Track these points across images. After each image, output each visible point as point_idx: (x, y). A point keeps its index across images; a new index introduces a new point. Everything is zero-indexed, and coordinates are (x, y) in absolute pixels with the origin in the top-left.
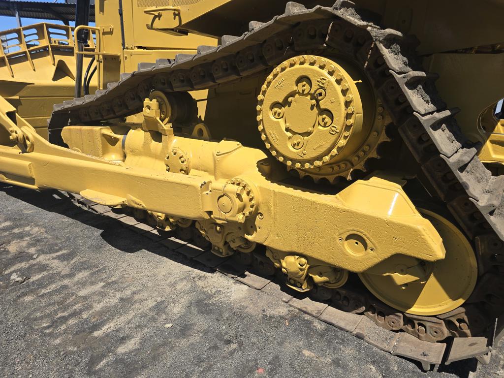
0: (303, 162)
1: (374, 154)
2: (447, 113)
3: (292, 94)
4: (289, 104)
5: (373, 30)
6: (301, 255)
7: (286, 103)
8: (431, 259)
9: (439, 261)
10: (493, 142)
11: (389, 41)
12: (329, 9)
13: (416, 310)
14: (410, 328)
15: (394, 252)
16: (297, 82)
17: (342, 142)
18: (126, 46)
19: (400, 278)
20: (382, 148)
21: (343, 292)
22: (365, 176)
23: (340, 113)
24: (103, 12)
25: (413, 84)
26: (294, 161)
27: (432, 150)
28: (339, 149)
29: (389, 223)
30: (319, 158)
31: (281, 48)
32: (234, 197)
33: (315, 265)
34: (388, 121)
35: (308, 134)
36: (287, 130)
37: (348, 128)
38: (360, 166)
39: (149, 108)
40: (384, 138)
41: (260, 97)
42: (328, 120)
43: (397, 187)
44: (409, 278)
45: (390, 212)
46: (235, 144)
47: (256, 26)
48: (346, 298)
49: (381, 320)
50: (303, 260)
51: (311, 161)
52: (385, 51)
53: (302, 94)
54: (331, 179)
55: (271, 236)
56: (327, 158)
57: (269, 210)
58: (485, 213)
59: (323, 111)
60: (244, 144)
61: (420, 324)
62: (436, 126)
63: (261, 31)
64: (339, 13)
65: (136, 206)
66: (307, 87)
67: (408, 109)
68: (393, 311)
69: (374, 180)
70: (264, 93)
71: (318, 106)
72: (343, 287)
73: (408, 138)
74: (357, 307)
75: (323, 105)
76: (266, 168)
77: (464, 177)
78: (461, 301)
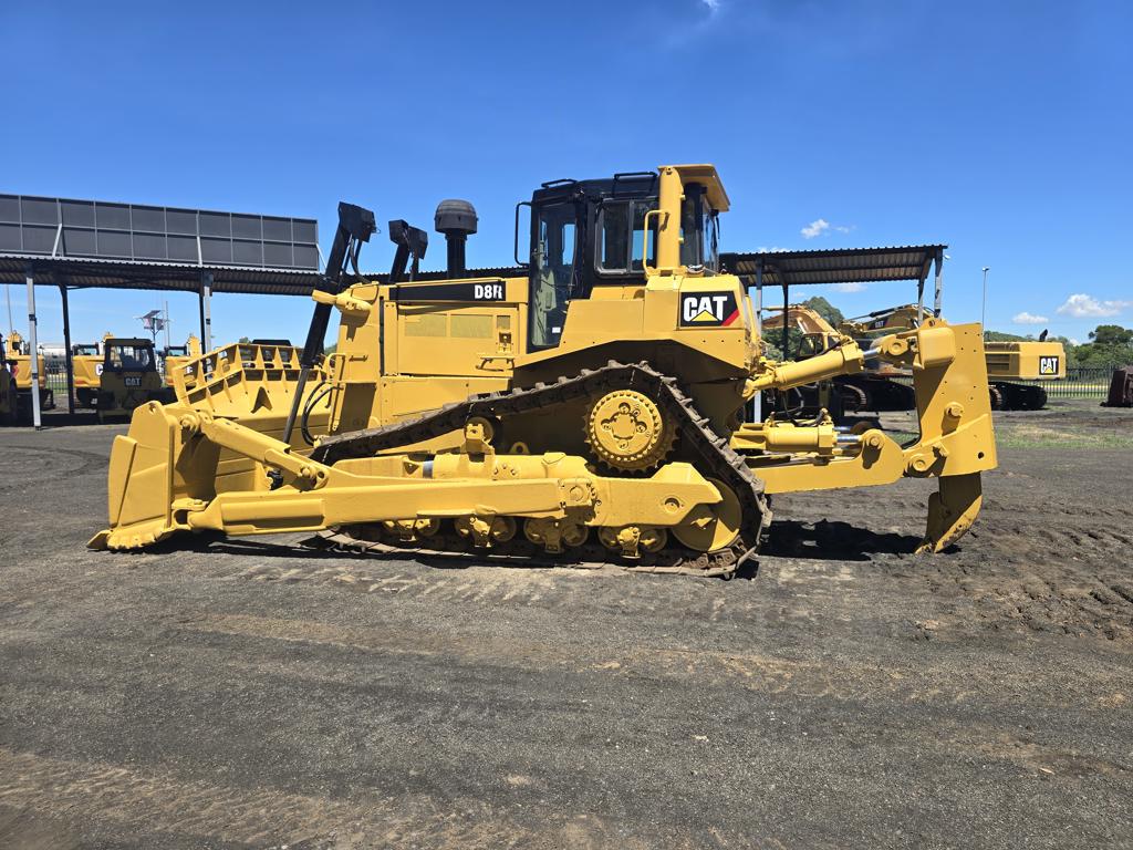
0: (629, 457)
1: (670, 449)
2: (707, 420)
3: (617, 414)
4: (615, 420)
5: (664, 379)
6: (634, 525)
7: (613, 419)
8: (716, 502)
9: (720, 502)
10: (736, 436)
11: (672, 384)
12: (636, 366)
13: (715, 547)
14: (713, 563)
15: (695, 504)
16: (620, 406)
17: (654, 441)
18: (386, 372)
19: (701, 522)
20: (675, 444)
21: (665, 552)
22: (669, 463)
23: (650, 424)
24: (352, 337)
25: (688, 405)
26: (622, 457)
27: (705, 440)
28: (652, 445)
29: (689, 486)
30: (640, 452)
31: (599, 384)
32: (585, 487)
33: (646, 530)
34: (676, 426)
35: (631, 438)
36: (615, 436)
37: (656, 432)
38: (663, 457)
39: (474, 432)
40: (675, 437)
41: (592, 417)
42: (643, 428)
43: (689, 466)
44: (707, 520)
45: (688, 478)
46: (560, 455)
47: (587, 372)
48: (667, 557)
49: (694, 564)
50: (636, 529)
51: (635, 455)
52: (671, 389)
53: (624, 413)
54: (644, 469)
55: (610, 516)
56: (645, 452)
57: (606, 496)
58: (736, 469)
59: (638, 423)
60: (568, 454)
61: (719, 557)
62: (704, 427)
63: (591, 377)
64: (643, 369)
65: (486, 513)
66: (627, 409)
67: (688, 419)
68: (700, 554)
69: (674, 464)
70: (595, 414)
71: (636, 420)
72: (665, 547)
73: (689, 435)
74: (676, 560)
75: (639, 419)
76: (593, 468)
77: (722, 452)
78: (737, 531)
